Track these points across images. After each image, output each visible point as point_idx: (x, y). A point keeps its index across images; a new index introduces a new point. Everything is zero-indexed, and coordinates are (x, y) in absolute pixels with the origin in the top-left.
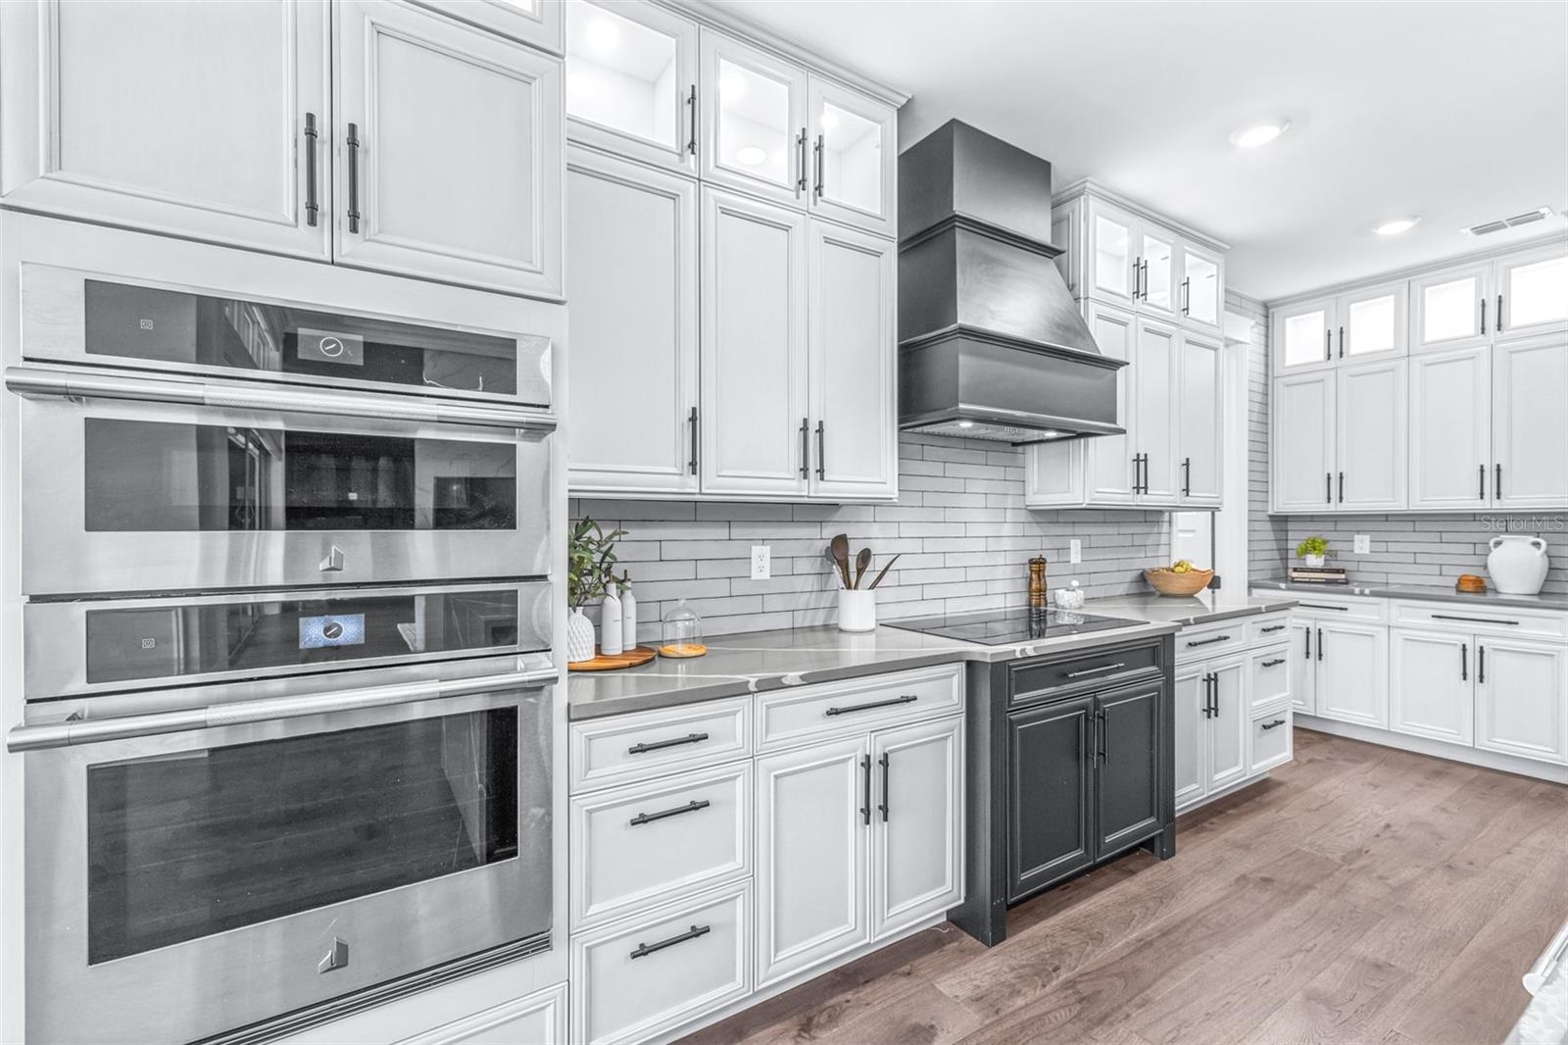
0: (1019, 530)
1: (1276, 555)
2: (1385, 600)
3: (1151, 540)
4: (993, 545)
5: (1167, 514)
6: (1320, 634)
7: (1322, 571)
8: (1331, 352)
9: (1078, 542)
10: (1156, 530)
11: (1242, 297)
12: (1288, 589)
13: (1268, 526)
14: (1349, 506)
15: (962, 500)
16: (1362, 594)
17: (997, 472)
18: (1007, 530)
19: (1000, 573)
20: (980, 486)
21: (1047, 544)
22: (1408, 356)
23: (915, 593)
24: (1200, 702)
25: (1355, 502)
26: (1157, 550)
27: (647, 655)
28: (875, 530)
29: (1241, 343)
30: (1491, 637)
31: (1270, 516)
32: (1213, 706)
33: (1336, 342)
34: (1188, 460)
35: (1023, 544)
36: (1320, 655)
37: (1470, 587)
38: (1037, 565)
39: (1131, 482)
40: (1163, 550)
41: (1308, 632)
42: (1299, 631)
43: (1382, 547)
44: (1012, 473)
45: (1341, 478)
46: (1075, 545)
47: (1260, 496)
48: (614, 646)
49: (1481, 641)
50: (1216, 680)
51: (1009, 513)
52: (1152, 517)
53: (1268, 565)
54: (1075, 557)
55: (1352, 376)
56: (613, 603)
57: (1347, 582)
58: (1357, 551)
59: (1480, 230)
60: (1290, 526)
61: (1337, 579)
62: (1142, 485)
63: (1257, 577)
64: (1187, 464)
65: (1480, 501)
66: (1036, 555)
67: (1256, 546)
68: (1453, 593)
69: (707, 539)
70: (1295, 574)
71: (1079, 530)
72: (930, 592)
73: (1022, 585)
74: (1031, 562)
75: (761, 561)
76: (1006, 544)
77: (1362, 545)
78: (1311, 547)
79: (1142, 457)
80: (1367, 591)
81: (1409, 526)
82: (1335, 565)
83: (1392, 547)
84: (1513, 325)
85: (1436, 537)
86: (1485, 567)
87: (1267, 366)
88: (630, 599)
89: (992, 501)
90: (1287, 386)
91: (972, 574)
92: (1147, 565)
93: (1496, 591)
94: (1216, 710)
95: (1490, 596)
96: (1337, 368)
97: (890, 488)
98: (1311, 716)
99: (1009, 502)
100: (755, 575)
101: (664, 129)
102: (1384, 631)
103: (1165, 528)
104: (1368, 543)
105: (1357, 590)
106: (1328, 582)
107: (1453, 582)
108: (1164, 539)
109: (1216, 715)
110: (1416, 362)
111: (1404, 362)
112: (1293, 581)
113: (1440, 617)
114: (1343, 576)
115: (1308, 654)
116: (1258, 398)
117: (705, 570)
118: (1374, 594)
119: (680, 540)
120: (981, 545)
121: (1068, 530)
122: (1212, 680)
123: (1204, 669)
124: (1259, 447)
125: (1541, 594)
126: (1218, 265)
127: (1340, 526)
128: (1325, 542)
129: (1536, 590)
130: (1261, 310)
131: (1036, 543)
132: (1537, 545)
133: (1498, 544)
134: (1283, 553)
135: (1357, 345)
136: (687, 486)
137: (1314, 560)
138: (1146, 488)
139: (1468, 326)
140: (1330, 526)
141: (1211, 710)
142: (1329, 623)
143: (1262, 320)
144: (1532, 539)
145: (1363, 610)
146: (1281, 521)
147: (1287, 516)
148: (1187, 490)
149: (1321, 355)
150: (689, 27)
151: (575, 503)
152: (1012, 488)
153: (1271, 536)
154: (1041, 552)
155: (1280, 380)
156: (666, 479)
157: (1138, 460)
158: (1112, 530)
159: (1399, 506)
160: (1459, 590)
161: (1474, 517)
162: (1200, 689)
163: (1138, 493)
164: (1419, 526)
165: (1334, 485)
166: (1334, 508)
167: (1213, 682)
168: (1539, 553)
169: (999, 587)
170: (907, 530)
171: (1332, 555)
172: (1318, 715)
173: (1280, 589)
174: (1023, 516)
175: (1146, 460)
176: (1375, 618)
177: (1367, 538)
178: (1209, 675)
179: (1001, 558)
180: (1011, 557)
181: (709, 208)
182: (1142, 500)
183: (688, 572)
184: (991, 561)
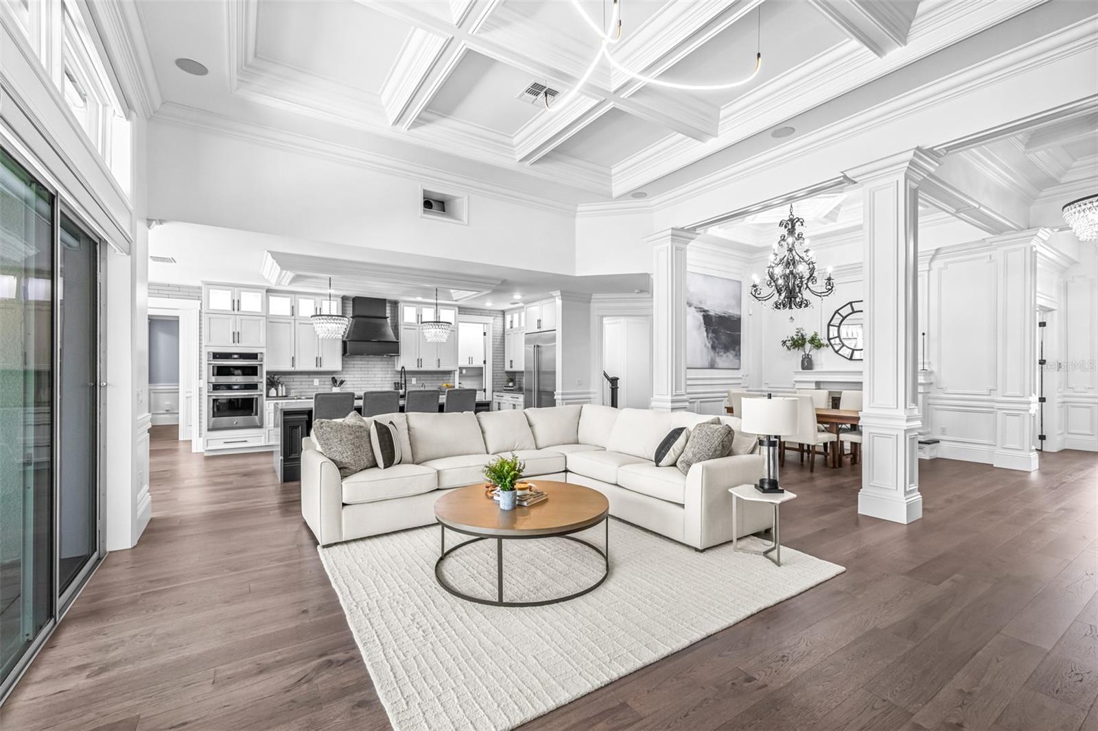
0: (393, 376)
3: (446, 378)
9: (416, 379)
10: (448, 376)
13: (504, 375)
14: (517, 369)
15: (374, 369)
17: (386, 363)
18: (388, 376)
20: (380, 366)
26: (449, 381)
27: (286, 396)
28: (347, 376)
31: (505, 372)
34: (438, 359)
35: (394, 378)
39: (416, 365)
40: (451, 381)
45: (512, 361)
46: (414, 380)
47: (499, 366)
48: (280, 394)
51: (389, 372)
54: (414, 382)
55: (513, 333)
56: (280, 387)
62: (420, 365)
67: (498, 380)
69: (305, 378)
71: (415, 376)
75: (316, 382)
76: (388, 379)
79: (420, 359)
88: (284, 388)
89: (384, 369)
97: (339, 368)
99: (389, 369)
100: (315, 384)
101: (288, 313)
103: (452, 375)
108: (452, 378)
117: (303, 383)
119: (297, 378)
120: (380, 379)
136: (292, 369)
137: (511, 384)
143: (502, 316)
146: (511, 373)
148: (439, 366)
150: (293, 295)
151: (268, 373)
152: (390, 366)
153: (505, 377)
155: (505, 332)
156: (288, 368)
157: (418, 360)
158: (429, 376)
159: (520, 369)
163: (418, 367)
166: (514, 369)
174: (395, 372)
175: (422, 359)
179: (386, 382)
180: (390, 382)
181: (297, 324)
182: (421, 369)
183: (299, 383)
184: (383, 382)
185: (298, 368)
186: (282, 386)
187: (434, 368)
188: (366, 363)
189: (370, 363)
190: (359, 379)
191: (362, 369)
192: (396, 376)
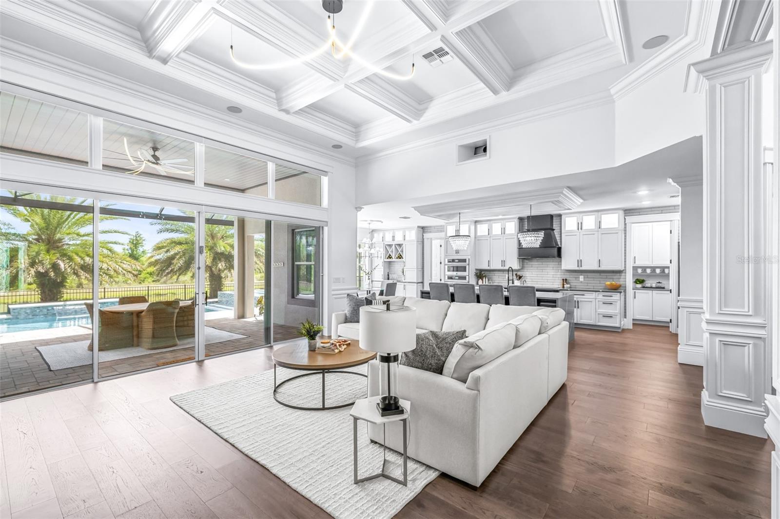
0: (561, 274)
4: (554, 276)
9: (583, 276)
15: (547, 269)
18: (558, 273)
21: (569, 276)
35: (564, 276)
54: (582, 280)
66: (565, 278)
69: (501, 274)
71: (583, 274)
76: (558, 276)
97: (519, 267)
117: (500, 277)
119: (495, 274)
120: (552, 276)
136: (489, 268)
150: (489, 222)
151: (474, 270)
156: (487, 267)
170: (533, 273)
174: (562, 271)
179: (557, 279)
180: (560, 279)
181: (491, 240)
182: (581, 268)
183: (498, 277)
184: (554, 279)
185: (492, 268)
186: (485, 278)
187: (595, 267)
188: (541, 263)
189: (544, 263)
190: (536, 276)
191: (539, 268)
192: (565, 274)
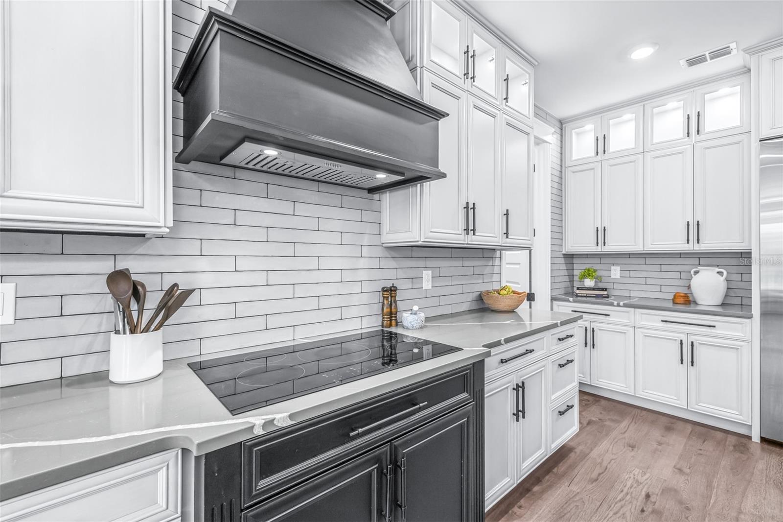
0: (375, 263)
1: (567, 279)
2: (632, 310)
3: (487, 270)
4: (348, 275)
5: (498, 252)
6: (593, 331)
7: (594, 289)
8: (599, 151)
9: (430, 272)
10: (490, 263)
11: (547, 113)
12: (574, 301)
13: (562, 261)
14: (610, 248)
15: (315, 237)
16: (618, 305)
17: (355, 215)
18: (362, 263)
19: (355, 300)
20: (337, 226)
21: (401, 274)
22: (644, 152)
23: (260, 323)
24: (510, 407)
25: (612, 247)
26: (492, 278)
28: (202, 264)
29: (547, 142)
30: (699, 335)
31: (564, 254)
32: (520, 408)
33: (602, 144)
34: (507, 210)
35: (378, 274)
36: (593, 345)
37: (681, 300)
38: (390, 292)
39: (462, 225)
40: (495, 278)
41: (586, 330)
42: (581, 329)
43: (627, 274)
44: (367, 216)
45: (605, 230)
46: (427, 275)
47: (558, 242)
49: (692, 338)
50: (523, 387)
51: (365, 249)
52: (487, 253)
53: (563, 285)
54: (427, 285)
55: (611, 166)
57: (608, 297)
58: (612, 276)
59: (692, 62)
60: (575, 261)
61: (601, 294)
62: (471, 227)
63: (556, 293)
64: (507, 214)
65: (687, 245)
66: (388, 285)
67: (556, 273)
68: (670, 305)
70: (578, 292)
71: (430, 263)
72: (273, 322)
73: (377, 308)
74: (384, 290)
76: (362, 275)
77: (616, 272)
78: (588, 274)
79: (471, 206)
80: (621, 304)
81: (642, 261)
82: (601, 285)
83: (633, 274)
84: (707, 130)
85: (658, 268)
86: (689, 287)
87: (561, 160)
89: (347, 238)
90: (573, 172)
91: (325, 302)
92: (484, 288)
93: (696, 303)
94: (523, 412)
95: (692, 307)
96: (601, 161)
98: (588, 384)
99: (366, 240)
102: (632, 330)
103: (497, 262)
104: (619, 272)
105: (615, 303)
106: (597, 296)
107: (671, 297)
108: (496, 269)
109: (524, 417)
110: (648, 156)
111: (641, 156)
112: (577, 296)
113: (666, 321)
114: (605, 293)
115: (586, 344)
116: (557, 179)
118: (625, 306)
120: (337, 275)
121: (421, 263)
122: (520, 388)
123: (515, 380)
124: (557, 211)
125: (723, 305)
126: (529, 74)
127: (603, 261)
128: (595, 271)
129: (719, 302)
130: (558, 124)
131: (392, 274)
132: (720, 273)
133: (696, 272)
134: (571, 276)
135: (614, 146)
137: (589, 283)
138: (474, 230)
139: (679, 131)
140: (597, 261)
141: (519, 413)
142: (599, 324)
143: (559, 131)
144: (718, 270)
145: (619, 317)
146: (570, 257)
147: (573, 254)
148: (507, 234)
149: (592, 153)
152: (368, 228)
153: (564, 267)
154: (392, 282)
155: (569, 169)
157: (467, 207)
158: (458, 263)
159: (638, 248)
160: (674, 302)
161: (680, 255)
162: (511, 396)
163: (468, 234)
164: (648, 261)
165: (601, 234)
166: (599, 249)
167: (520, 389)
168: (722, 279)
169: (354, 312)
171: (599, 279)
172: (592, 384)
173: (569, 301)
174: (379, 252)
175: (474, 208)
176: (625, 321)
177: (618, 268)
178: (517, 385)
179: (356, 288)
180: (366, 287)
188: (287, 207)
189: (300, 209)
192: (385, 263)
